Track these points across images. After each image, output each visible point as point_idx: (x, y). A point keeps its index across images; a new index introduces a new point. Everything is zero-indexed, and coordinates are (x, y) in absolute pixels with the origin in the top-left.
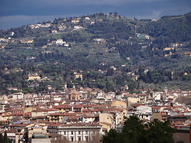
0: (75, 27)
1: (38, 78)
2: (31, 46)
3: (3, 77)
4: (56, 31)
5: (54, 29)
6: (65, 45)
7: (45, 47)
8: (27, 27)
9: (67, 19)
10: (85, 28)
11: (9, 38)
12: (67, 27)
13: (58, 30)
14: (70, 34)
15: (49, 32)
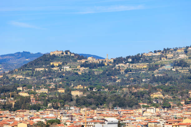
0: (180, 55)
1: (161, 96)
2: (145, 70)
3: (132, 95)
4: (165, 59)
5: (163, 57)
6: (172, 70)
7: (157, 71)
8: (142, 55)
9: (173, 49)
10: (188, 56)
11: (128, 64)
12: (174, 56)
13: (166, 57)
14: (177, 61)
15: (159, 59)
